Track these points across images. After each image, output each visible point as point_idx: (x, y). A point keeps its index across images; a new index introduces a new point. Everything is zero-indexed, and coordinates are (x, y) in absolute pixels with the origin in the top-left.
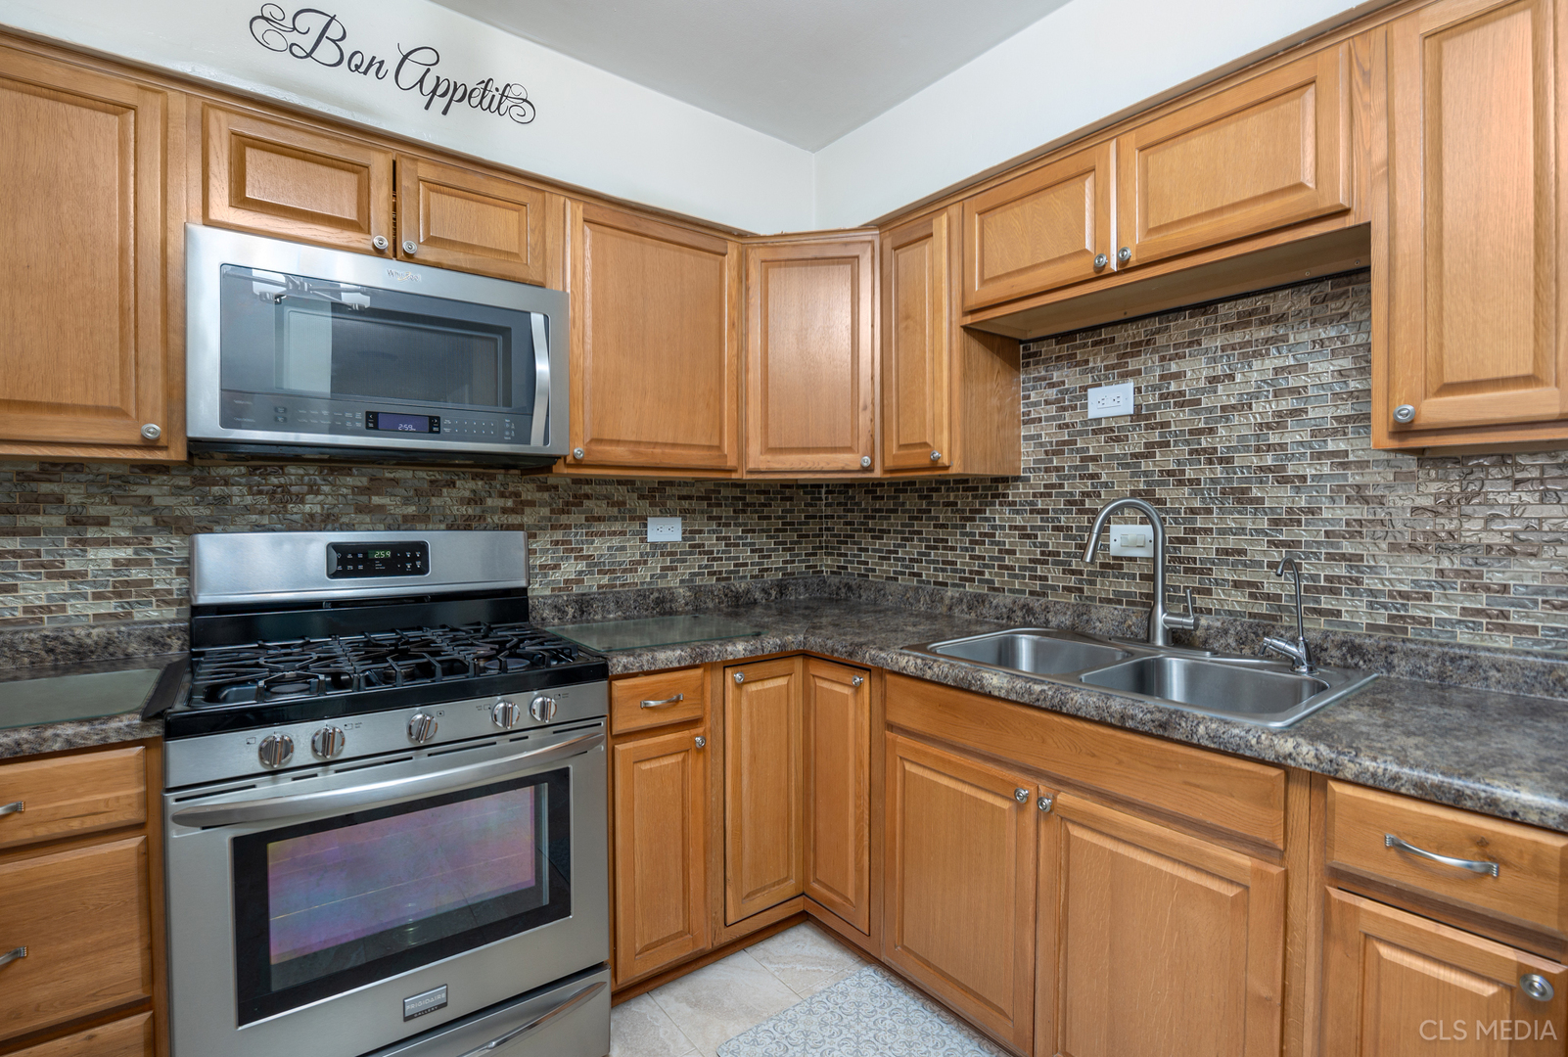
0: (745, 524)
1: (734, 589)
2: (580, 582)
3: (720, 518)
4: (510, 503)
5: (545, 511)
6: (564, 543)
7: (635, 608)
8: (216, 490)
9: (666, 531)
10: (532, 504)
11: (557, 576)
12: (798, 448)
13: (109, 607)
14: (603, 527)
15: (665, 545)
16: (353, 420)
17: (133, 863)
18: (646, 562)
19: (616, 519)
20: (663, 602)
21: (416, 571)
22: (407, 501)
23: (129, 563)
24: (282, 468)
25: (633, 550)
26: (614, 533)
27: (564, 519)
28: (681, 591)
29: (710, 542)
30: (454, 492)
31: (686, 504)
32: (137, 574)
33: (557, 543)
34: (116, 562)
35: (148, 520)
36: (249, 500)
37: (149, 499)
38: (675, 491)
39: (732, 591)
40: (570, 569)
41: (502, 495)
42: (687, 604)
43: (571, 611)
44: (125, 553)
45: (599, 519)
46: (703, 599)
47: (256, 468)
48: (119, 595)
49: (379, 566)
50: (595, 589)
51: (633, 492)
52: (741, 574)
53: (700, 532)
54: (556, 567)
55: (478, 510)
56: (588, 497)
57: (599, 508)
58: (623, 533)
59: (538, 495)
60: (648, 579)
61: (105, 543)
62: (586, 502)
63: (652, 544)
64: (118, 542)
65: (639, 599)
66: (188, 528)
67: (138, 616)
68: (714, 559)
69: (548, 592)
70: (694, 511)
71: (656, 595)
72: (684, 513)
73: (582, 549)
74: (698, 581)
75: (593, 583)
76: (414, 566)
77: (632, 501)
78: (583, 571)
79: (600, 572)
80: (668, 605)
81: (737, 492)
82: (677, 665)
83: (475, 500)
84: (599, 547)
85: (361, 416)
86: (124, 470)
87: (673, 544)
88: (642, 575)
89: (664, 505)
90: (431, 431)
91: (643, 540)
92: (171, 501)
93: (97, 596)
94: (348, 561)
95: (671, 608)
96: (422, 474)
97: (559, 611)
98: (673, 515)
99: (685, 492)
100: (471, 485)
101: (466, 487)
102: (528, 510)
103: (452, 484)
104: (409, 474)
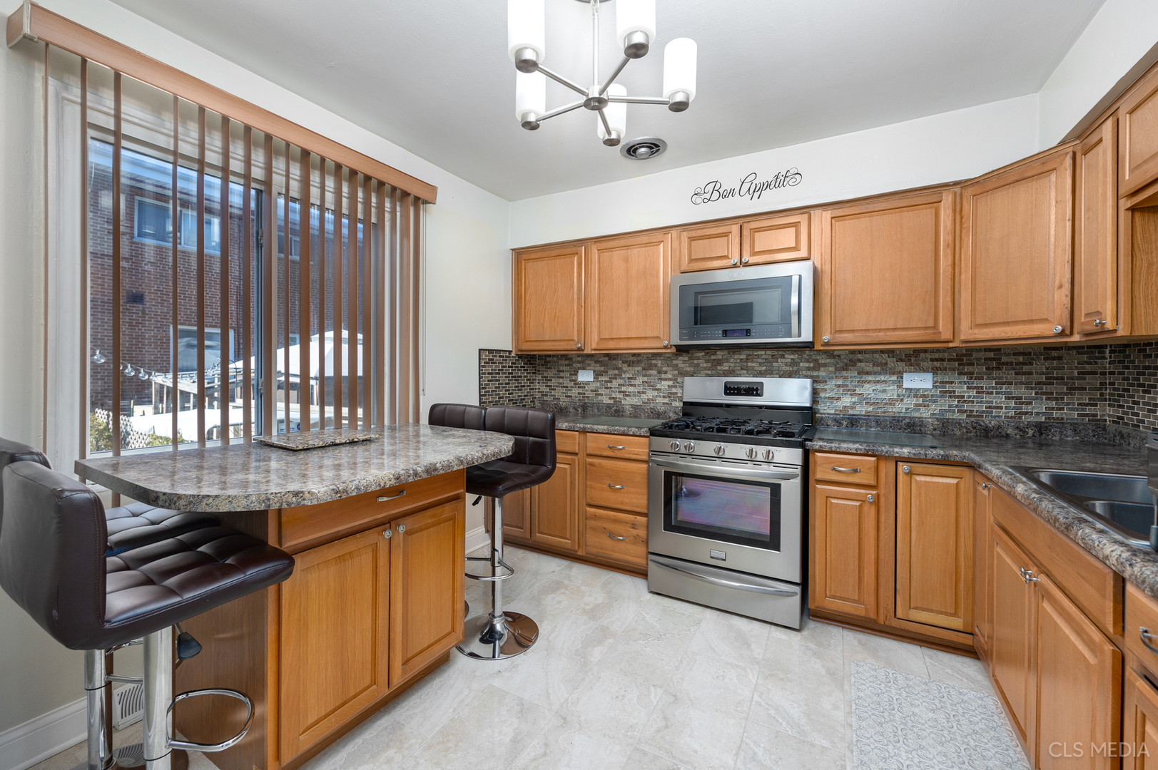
0: (1000, 378)
1: (983, 424)
2: (852, 408)
3: (973, 373)
4: (812, 365)
5: (832, 369)
6: (843, 386)
7: (891, 427)
8: (696, 362)
9: (920, 381)
10: (825, 365)
11: (840, 404)
12: (1000, 323)
13: (666, 400)
14: (870, 378)
15: (918, 390)
16: (718, 334)
17: (646, 472)
18: (902, 400)
19: (880, 374)
20: (913, 426)
21: (758, 395)
22: (761, 364)
23: (672, 387)
24: (716, 352)
25: (892, 391)
26: (878, 382)
27: (844, 373)
28: (930, 420)
29: (962, 389)
30: (783, 360)
31: (937, 364)
32: (674, 390)
33: (839, 386)
34: (668, 386)
35: (676, 372)
36: (705, 365)
37: (677, 365)
38: (928, 355)
39: (980, 425)
40: (847, 400)
41: (808, 361)
42: (935, 429)
43: (845, 423)
44: (670, 383)
45: (868, 373)
46: (950, 428)
47: (708, 353)
48: (669, 397)
49: (743, 392)
50: (863, 413)
51: (893, 357)
52: (994, 414)
53: (952, 383)
54: (839, 399)
55: (795, 368)
56: (860, 361)
57: (868, 367)
58: (885, 382)
59: (828, 361)
60: (904, 411)
61: (666, 379)
62: (859, 364)
63: (907, 389)
64: (670, 379)
65: (894, 422)
66: (684, 374)
67: (673, 405)
68: (965, 402)
69: (833, 412)
70: (945, 369)
71: (908, 420)
72: (935, 371)
73: (855, 390)
74: (948, 416)
75: (861, 410)
76: (757, 393)
77: (891, 362)
78: (856, 402)
79: (867, 403)
80: (918, 428)
81: (992, 355)
82: (855, 452)
83: (794, 363)
84: (868, 389)
85: (721, 332)
86: (670, 355)
87: (926, 390)
88: (899, 408)
89: (918, 365)
90: (747, 335)
91: (900, 387)
92: (683, 365)
93: (664, 397)
94: (754, 391)
95: (920, 430)
96: (768, 352)
97: (837, 422)
98: (925, 371)
99: (937, 356)
100: (792, 356)
101: (790, 357)
102: (822, 369)
103: (783, 356)
104: (763, 353)
